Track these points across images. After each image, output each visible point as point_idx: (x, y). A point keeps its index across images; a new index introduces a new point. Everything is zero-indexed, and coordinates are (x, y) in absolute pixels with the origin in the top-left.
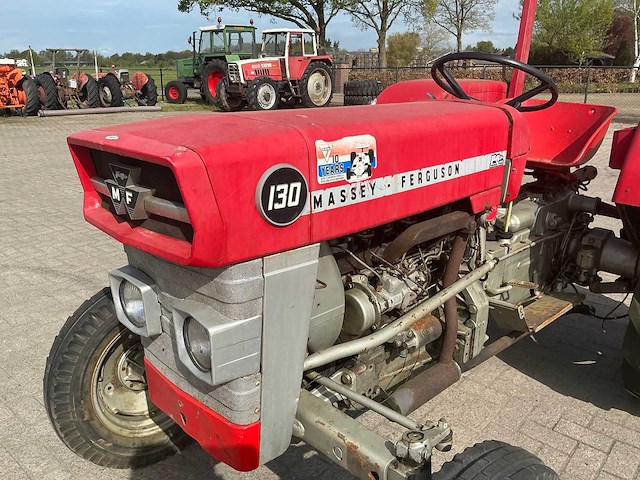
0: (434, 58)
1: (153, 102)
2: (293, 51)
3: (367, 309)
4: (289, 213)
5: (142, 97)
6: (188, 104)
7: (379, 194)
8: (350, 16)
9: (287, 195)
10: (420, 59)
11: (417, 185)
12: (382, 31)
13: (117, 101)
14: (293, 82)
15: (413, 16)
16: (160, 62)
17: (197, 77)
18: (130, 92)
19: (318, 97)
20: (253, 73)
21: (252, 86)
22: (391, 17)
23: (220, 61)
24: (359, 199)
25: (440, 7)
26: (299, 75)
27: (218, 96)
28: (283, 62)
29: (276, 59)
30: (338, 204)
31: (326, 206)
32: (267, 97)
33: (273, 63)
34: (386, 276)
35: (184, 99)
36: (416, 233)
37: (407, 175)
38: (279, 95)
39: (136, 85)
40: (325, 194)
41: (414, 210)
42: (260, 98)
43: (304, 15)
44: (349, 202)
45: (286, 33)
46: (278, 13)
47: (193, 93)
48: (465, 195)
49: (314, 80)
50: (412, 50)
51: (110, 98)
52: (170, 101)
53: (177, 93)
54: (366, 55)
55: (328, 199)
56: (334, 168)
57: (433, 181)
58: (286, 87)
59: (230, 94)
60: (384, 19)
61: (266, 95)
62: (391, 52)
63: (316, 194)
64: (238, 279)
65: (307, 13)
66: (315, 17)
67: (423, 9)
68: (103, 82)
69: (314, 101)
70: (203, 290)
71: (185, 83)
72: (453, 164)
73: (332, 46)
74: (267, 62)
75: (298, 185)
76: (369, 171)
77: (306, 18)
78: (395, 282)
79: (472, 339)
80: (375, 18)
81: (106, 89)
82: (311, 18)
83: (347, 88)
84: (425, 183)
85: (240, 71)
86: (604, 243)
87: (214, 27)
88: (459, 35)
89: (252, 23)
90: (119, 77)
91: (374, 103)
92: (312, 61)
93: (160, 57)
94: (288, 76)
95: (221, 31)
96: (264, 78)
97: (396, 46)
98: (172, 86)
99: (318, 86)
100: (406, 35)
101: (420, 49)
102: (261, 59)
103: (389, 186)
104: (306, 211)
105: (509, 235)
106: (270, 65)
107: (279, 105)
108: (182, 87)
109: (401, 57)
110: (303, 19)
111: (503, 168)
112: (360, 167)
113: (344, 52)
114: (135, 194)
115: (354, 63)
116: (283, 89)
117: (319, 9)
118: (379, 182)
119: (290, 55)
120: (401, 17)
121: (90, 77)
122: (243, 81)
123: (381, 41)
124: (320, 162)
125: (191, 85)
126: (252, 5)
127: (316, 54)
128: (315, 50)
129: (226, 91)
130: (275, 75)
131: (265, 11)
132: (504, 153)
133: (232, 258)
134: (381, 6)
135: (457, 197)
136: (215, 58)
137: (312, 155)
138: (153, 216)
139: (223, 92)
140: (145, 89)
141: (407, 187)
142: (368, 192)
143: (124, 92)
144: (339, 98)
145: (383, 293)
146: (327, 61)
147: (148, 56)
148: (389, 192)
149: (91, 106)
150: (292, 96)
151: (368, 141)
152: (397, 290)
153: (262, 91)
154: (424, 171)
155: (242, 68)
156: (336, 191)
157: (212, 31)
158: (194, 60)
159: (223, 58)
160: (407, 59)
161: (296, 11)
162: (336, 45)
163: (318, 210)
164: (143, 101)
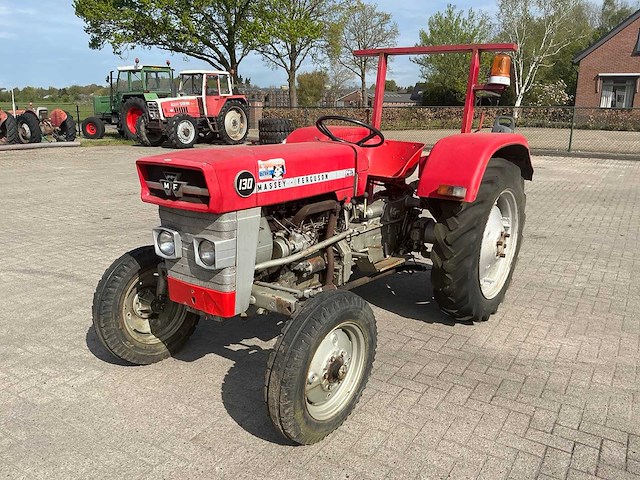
0: (342, 95)
1: (71, 138)
2: (210, 90)
3: (284, 248)
4: (247, 192)
5: (61, 133)
6: (106, 139)
7: (287, 186)
8: (261, 56)
9: (247, 184)
10: (329, 96)
11: (306, 183)
12: (292, 71)
13: (36, 138)
14: (211, 119)
15: (320, 57)
16: (64, 96)
17: (115, 113)
18: (48, 128)
19: (235, 132)
20: (172, 110)
21: (172, 122)
22: (299, 58)
23: (138, 99)
24: (278, 188)
25: (345, 49)
26: (216, 113)
27: (138, 131)
28: (200, 100)
29: (194, 97)
30: (268, 189)
31: (263, 190)
32: (186, 133)
33: (191, 101)
34: (293, 233)
35: (101, 134)
36: (308, 209)
37: (301, 178)
38: (198, 130)
39: (55, 122)
40: (263, 184)
41: (305, 195)
42: (180, 133)
43: (216, 55)
44: (273, 189)
45: (202, 74)
46: (190, 52)
47: (110, 129)
48: (332, 190)
49: (231, 117)
50: (320, 88)
51: (29, 135)
52: (87, 136)
53: (94, 129)
54: (278, 92)
55: (264, 187)
56: (266, 173)
57: (314, 182)
58: (204, 123)
59: (150, 129)
60: (293, 60)
61: (186, 131)
62: (301, 90)
63: (259, 184)
64: (226, 221)
65: (219, 53)
66: (227, 57)
67: (329, 51)
68: (21, 120)
69: (232, 136)
70: (209, 228)
71: (102, 120)
72: (324, 174)
73: (244, 82)
74: (186, 100)
75: (251, 179)
76: (282, 175)
77: (218, 58)
78: (298, 236)
79: (343, 272)
80: (284, 59)
81: (25, 126)
82: (222, 57)
83: (261, 125)
84: (310, 183)
85: (160, 109)
86: (425, 225)
87: (132, 68)
88: (363, 74)
89: (168, 64)
90: (37, 113)
91: (284, 142)
92: (228, 100)
93: (64, 91)
94: (206, 113)
95: (139, 71)
96: (183, 116)
97: (306, 84)
98: (89, 122)
99: (235, 123)
100: (314, 74)
101: (329, 87)
102: (179, 98)
103: (292, 183)
104: (254, 192)
105: (367, 219)
106: (188, 103)
107: (198, 140)
108: (99, 122)
109: (311, 94)
110: (215, 58)
111: (353, 178)
112: (278, 173)
113: (256, 87)
114: (179, 185)
115: (266, 99)
116: (201, 125)
117: (231, 49)
118: (287, 180)
119: (207, 94)
120: (309, 57)
121: (9, 115)
122: (162, 118)
123: (291, 80)
124: (260, 170)
125: (109, 122)
126: (164, 44)
127: (231, 94)
128: (230, 90)
129: (146, 127)
130: (193, 112)
131: (177, 49)
132: (353, 170)
133: (225, 210)
134: (290, 48)
135: (328, 191)
136: (134, 96)
137: (256, 167)
138: (185, 195)
139: (142, 128)
140: (63, 125)
141: (301, 184)
142: (282, 184)
143: (43, 129)
144: (255, 134)
145: (292, 241)
146: (242, 100)
147: (52, 91)
148: (292, 185)
149: (10, 142)
150: (210, 132)
151: (281, 161)
152: (299, 241)
153: (182, 126)
154: (309, 176)
155: (162, 106)
156: (268, 183)
157: (130, 71)
158: (111, 98)
159: (142, 97)
160: (317, 97)
161: (208, 51)
162: (247, 82)
163: (260, 191)
164: (61, 137)
